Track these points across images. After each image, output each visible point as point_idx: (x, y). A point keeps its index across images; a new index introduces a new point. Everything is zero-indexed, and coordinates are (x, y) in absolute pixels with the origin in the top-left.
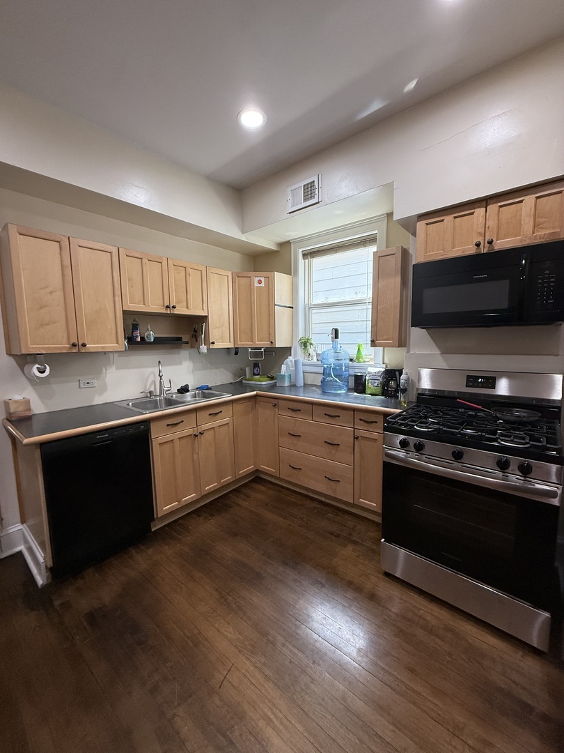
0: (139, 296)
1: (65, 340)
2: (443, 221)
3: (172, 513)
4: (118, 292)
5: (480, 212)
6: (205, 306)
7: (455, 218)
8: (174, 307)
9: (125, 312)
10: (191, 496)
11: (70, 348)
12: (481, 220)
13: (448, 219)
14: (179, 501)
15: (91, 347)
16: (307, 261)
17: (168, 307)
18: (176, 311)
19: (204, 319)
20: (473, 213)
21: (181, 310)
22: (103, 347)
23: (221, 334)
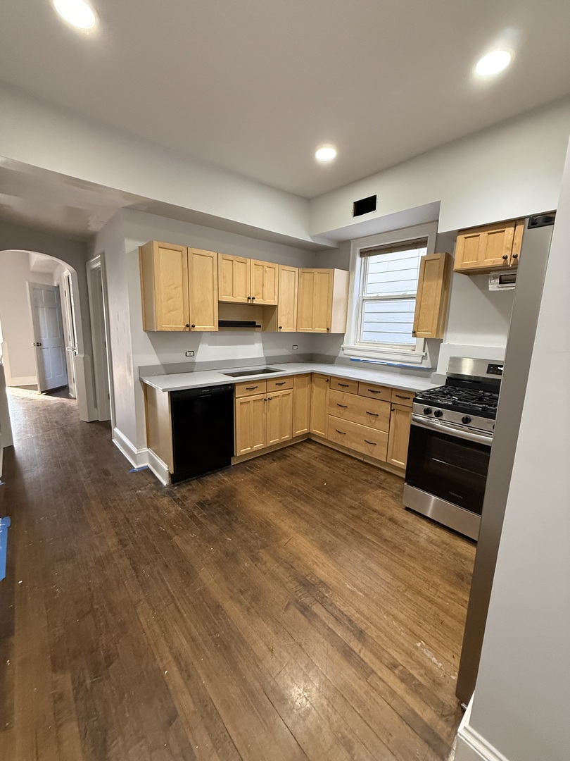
0: (229, 290)
1: (182, 323)
2: (479, 236)
3: (246, 455)
4: (216, 287)
5: (510, 230)
6: (276, 297)
7: (489, 234)
8: (253, 298)
9: (219, 302)
10: (259, 446)
11: (185, 328)
12: (510, 237)
13: (483, 235)
14: (252, 447)
15: (198, 328)
16: (363, 258)
17: (249, 298)
18: (255, 302)
19: (274, 308)
20: (504, 231)
21: (258, 301)
22: (204, 328)
23: (286, 321)
